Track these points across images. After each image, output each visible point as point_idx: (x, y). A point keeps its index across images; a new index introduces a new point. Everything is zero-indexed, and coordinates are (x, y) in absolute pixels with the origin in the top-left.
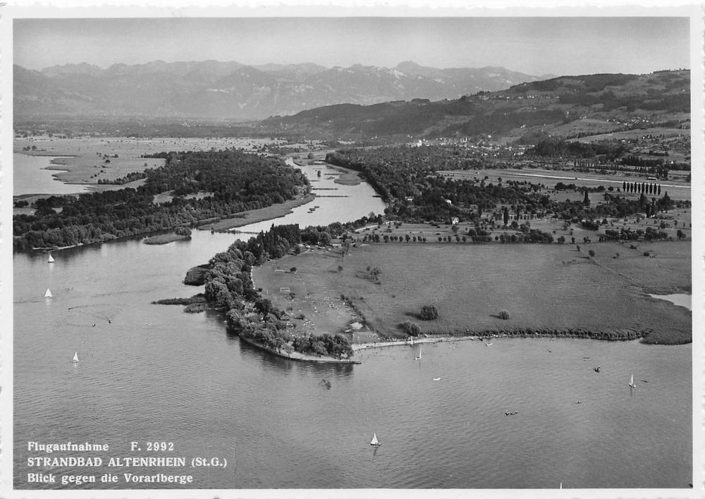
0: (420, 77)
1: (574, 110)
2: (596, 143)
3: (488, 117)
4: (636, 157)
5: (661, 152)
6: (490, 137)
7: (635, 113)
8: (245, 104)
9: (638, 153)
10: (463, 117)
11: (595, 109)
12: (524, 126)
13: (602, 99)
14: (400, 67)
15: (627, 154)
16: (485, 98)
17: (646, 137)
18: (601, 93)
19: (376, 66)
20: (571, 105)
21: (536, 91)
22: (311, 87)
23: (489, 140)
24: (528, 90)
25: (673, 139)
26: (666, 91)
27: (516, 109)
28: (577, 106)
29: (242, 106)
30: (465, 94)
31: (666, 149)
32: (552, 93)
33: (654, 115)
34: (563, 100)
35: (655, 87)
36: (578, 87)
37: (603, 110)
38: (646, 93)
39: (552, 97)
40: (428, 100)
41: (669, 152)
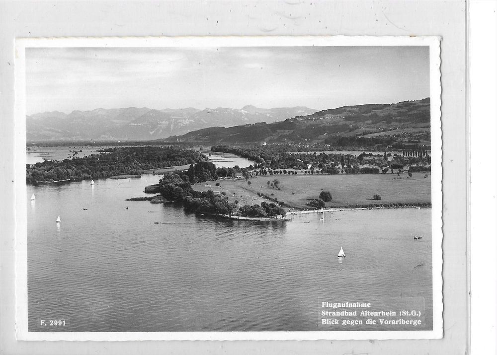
0: (257, 114)
1: (354, 125)
2: (375, 137)
3: (303, 129)
4: (400, 144)
5: (415, 141)
6: (306, 140)
7: (392, 124)
8: (153, 132)
9: (402, 141)
10: (287, 131)
11: (367, 123)
12: (326, 134)
13: (371, 117)
14: (245, 108)
15: (395, 143)
16: (300, 120)
17: (404, 133)
18: (370, 114)
19: (231, 108)
20: (353, 122)
21: (330, 115)
22: (193, 121)
23: (306, 142)
24: (325, 114)
25: (421, 134)
26: (408, 112)
27: (320, 125)
28: (356, 122)
29: (151, 133)
30: (288, 118)
31: (418, 139)
32: (340, 115)
33: (403, 125)
34: (347, 119)
35: (401, 110)
36: (356, 112)
37: (373, 123)
38: (396, 113)
39: (340, 117)
40: (265, 123)
41: (420, 141)
